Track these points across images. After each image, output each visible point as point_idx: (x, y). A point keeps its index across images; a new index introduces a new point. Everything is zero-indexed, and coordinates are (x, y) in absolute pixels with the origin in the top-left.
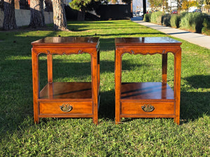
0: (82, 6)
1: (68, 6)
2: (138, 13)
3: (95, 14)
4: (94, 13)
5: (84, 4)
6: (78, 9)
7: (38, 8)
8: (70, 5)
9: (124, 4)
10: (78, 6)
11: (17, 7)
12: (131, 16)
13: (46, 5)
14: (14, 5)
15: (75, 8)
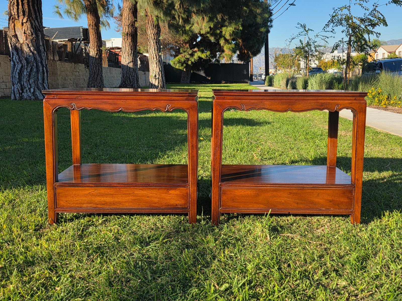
0: (187, 64)
1: (169, 65)
2: (260, 75)
3: (204, 75)
4: (202, 73)
5: (190, 63)
6: (181, 68)
7: (131, 65)
8: (172, 64)
9: (242, 63)
10: (182, 65)
11: (105, 64)
12: (251, 80)
13: (141, 63)
14: (101, 61)
15: (178, 66)
